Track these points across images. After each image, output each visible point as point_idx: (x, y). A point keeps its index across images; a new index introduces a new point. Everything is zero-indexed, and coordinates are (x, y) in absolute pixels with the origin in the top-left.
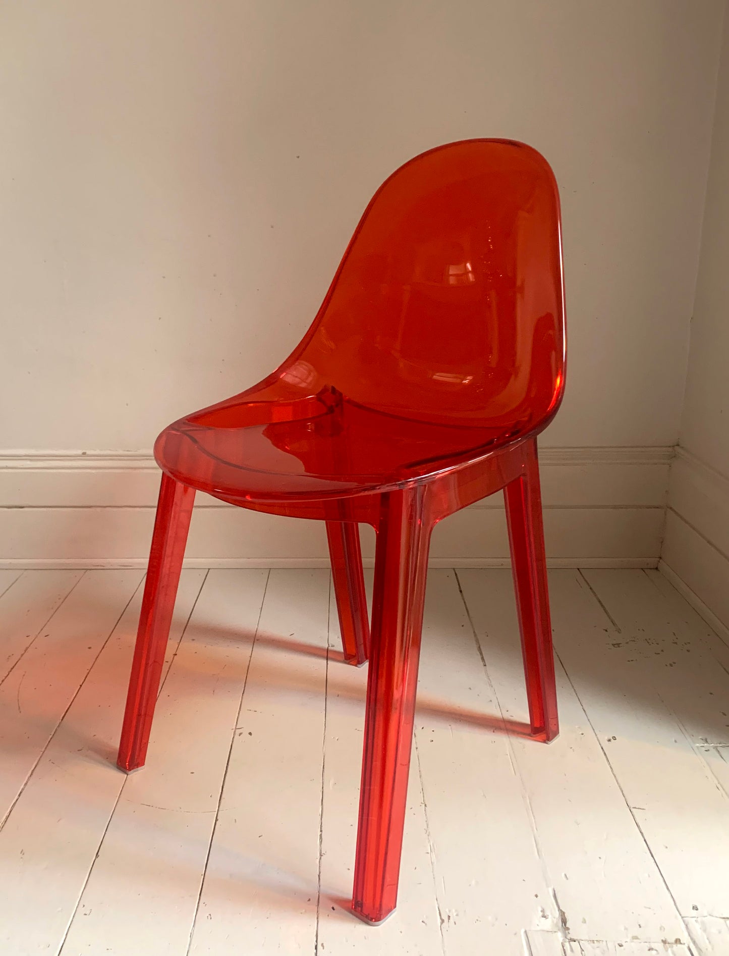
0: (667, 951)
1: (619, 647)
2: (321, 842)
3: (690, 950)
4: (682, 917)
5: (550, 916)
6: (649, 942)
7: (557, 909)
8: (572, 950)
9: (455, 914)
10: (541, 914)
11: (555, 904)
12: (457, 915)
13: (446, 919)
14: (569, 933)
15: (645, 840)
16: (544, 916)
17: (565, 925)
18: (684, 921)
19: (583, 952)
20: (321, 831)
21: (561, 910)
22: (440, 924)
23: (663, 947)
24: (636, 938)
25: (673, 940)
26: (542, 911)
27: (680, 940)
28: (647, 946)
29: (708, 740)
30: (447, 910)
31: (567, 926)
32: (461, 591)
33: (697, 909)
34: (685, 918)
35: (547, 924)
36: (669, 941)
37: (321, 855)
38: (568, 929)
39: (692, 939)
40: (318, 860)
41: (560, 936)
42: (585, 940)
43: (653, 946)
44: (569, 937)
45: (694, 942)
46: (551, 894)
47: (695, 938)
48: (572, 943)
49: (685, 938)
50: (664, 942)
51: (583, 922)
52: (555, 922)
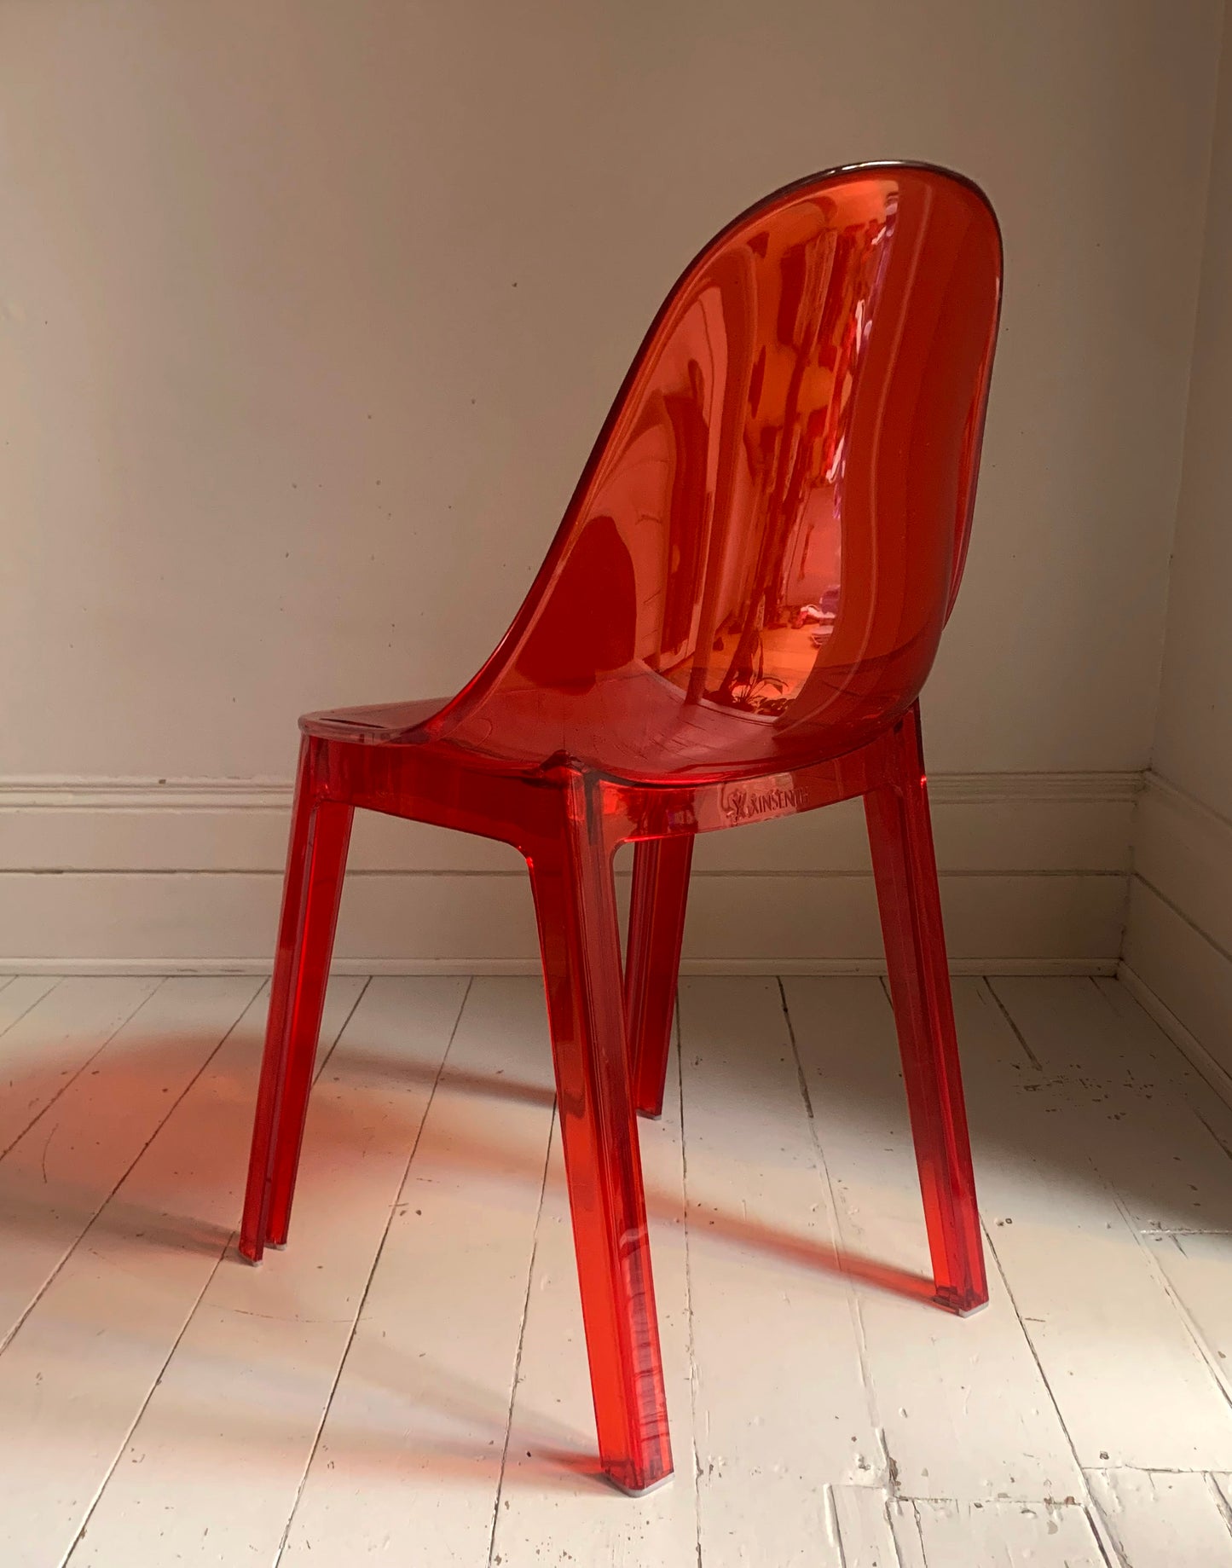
0: (1051, 1513)
1: (1035, 1090)
2: (518, 1364)
3: (1087, 1513)
4: (1082, 1469)
5: (873, 1467)
6: (1024, 1502)
7: (884, 1456)
8: (900, 1512)
9: (721, 1464)
10: (858, 1463)
11: (882, 1450)
12: (724, 1464)
13: (706, 1470)
14: (899, 1489)
15: (1039, 1364)
16: (863, 1467)
17: (895, 1479)
18: (1084, 1474)
19: (918, 1516)
20: (520, 1348)
21: (890, 1458)
22: (696, 1477)
23: (1046, 1509)
24: (1005, 1496)
25: (1062, 1499)
26: (860, 1460)
27: (1073, 1499)
28: (1019, 1507)
29: (1162, 1226)
30: (710, 1458)
31: (898, 1479)
32: (786, 1010)
33: (1107, 1458)
34: (1085, 1470)
35: (866, 1478)
36: (1056, 1499)
37: (517, 1381)
38: (899, 1483)
39: (1092, 1498)
40: (511, 1388)
41: (884, 1494)
42: (923, 1499)
43: (1029, 1507)
44: (898, 1494)
45: (1096, 1503)
46: (878, 1435)
47: (1097, 1496)
48: (903, 1503)
49: (1081, 1495)
50: (1048, 1501)
51: (923, 1475)
52: (879, 1475)
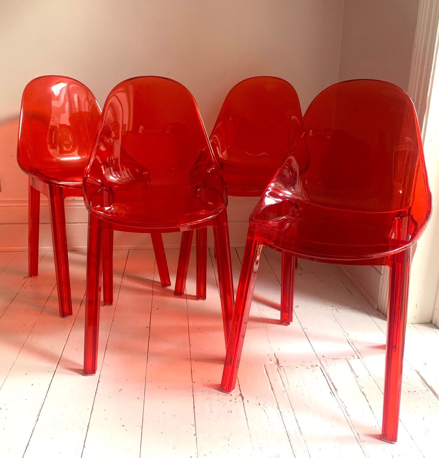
1: (301, 275)
3: (320, 368)
5: (273, 360)
7: (275, 358)
8: (280, 369)
15: (307, 338)
16: (271, 360)
17: (278, 363)
18: (319, 360)
19: (284, 370)
24: (302, 365)
25: (315, 366)
29: (333, 307)
33: (324, 357)
35: (272, 363)
41: (276, 366)
42: (285, 367)
43: (308, 367)
44: (279, 366)
45: (322, 366)
46: (273, 354)
49: (319, 365)
50: (312, 366)
51: (284, 362)
